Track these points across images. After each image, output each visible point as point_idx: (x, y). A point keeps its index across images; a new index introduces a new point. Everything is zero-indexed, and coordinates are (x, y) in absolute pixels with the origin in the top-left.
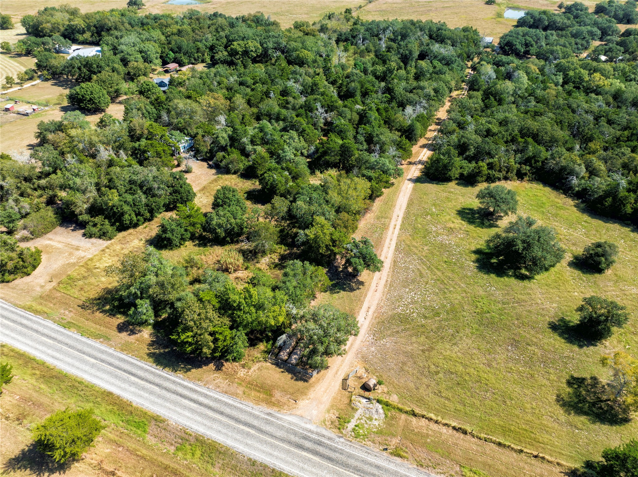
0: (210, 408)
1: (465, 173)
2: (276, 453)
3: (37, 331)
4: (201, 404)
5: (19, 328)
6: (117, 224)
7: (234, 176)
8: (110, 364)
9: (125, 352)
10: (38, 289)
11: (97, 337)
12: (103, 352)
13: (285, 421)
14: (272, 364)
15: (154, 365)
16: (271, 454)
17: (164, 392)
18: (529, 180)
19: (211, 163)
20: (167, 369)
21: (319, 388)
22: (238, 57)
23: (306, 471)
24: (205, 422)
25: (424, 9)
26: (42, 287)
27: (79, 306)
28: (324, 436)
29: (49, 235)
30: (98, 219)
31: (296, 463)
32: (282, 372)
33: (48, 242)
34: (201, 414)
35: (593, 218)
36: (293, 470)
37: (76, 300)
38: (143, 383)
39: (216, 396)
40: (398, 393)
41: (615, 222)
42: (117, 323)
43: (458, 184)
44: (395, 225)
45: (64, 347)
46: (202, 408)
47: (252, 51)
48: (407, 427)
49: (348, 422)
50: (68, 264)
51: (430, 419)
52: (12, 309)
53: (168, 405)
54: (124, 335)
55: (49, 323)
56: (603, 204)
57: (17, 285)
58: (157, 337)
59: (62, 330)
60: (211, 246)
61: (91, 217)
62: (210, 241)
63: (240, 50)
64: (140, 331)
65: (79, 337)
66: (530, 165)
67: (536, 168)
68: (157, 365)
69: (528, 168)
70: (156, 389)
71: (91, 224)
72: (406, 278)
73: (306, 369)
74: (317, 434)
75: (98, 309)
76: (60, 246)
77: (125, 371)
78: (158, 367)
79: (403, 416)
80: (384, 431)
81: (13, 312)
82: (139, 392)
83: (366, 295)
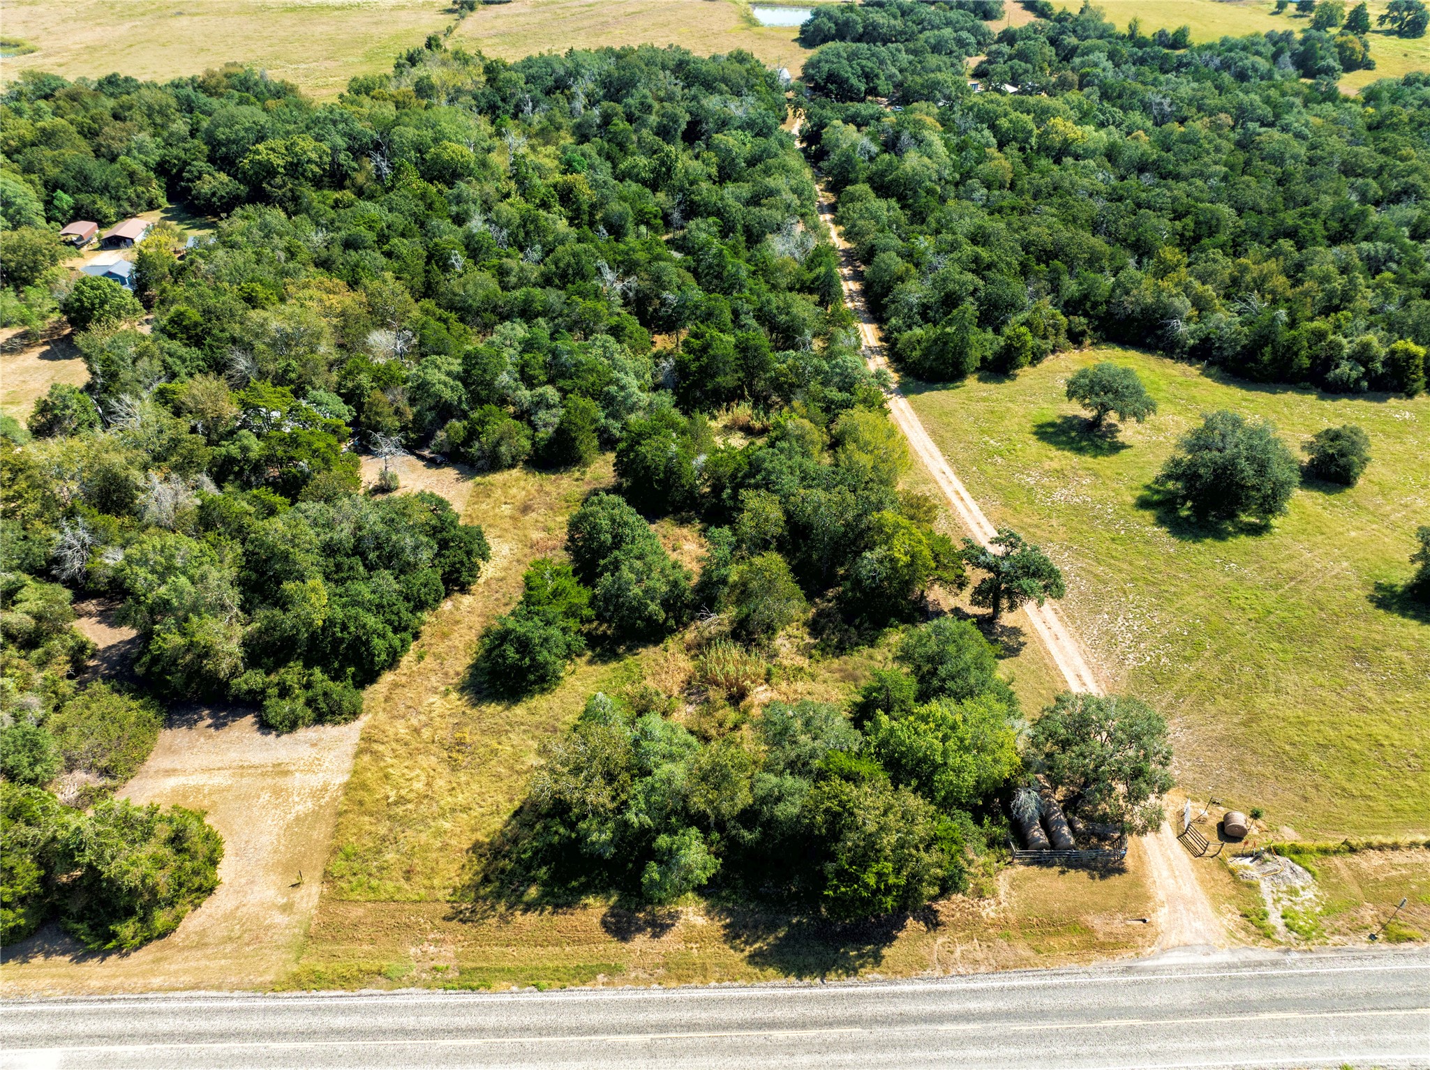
0: (1008, 1015)
1: (989, 354)
2: (1218, 1043)
3: (405, 1032)
4: (982, 1017)
5: (343, 1046)
6: (351, 670)
7: (515, 472)
8: (691, 1027)
9: (695, 982)
10: (279, 919)
11: (584, 975)
12: (641, 1006)
13: (1169, 969)
14: (1028, 865)
15: (792, 979)
16: (1212, 1050)
17: (880, 1032)
18: (1093, 344)
19: (426, 453)
20: (832, 976)
21: (1156, 874)
22: (278, 180)
23: (1302, 1048)
24: (1029, 1050)
25: (592, 22)
26: (287, 908)
27: (447, 919)
28: (1260, 964)
29: (155, 762)
30: (292, 673)
31: (1270, 1042)
32: (1063, 872)
33: (171, 782)
34: (1006, 1040)
35: (1249, 390)
36: (1280, 1061)
37: (424, 907)
38: (812, 1033)
39: (997, 984)
40: (1289, 822)
41: (1285, 391)
42: (596, 921)
43: (980, 380)
44: (957, 493)
45: (527, 1040)
46: (993, 1024)
47: (309, 161)
48: (1359, 877)
49: (1266, 915)
50: (297, 819)
51: (1381, 848)
52: (261, 1003)
53: (917, 1054)
54: (640, 941)
55: (418, 997)
56: (1256, 361)
57: (203, 933)
58: (730, 913)
59: (471, 998)
60: (630, 650)
61: (268, 674)
62: (617, 640)
63: (281, 162)
64: (674, 916)
65: (538, 997)
66: (1086, 315)
67: (1098, 318)
68: (799, 977)
69: (1083, 320)
70: (856, 1031)
71: (273, 691)
72: (1081, 593)
73: (1097, 848)
74: (1247, 965)
75: (511, 907)
76: (219, 780)
77: (741, 1026)
78: (807, 980)
79: (1337, 861)
80: (1336, 903)
81: (276, 1011)
82: (826, 1058)
83: (1049, 653)
